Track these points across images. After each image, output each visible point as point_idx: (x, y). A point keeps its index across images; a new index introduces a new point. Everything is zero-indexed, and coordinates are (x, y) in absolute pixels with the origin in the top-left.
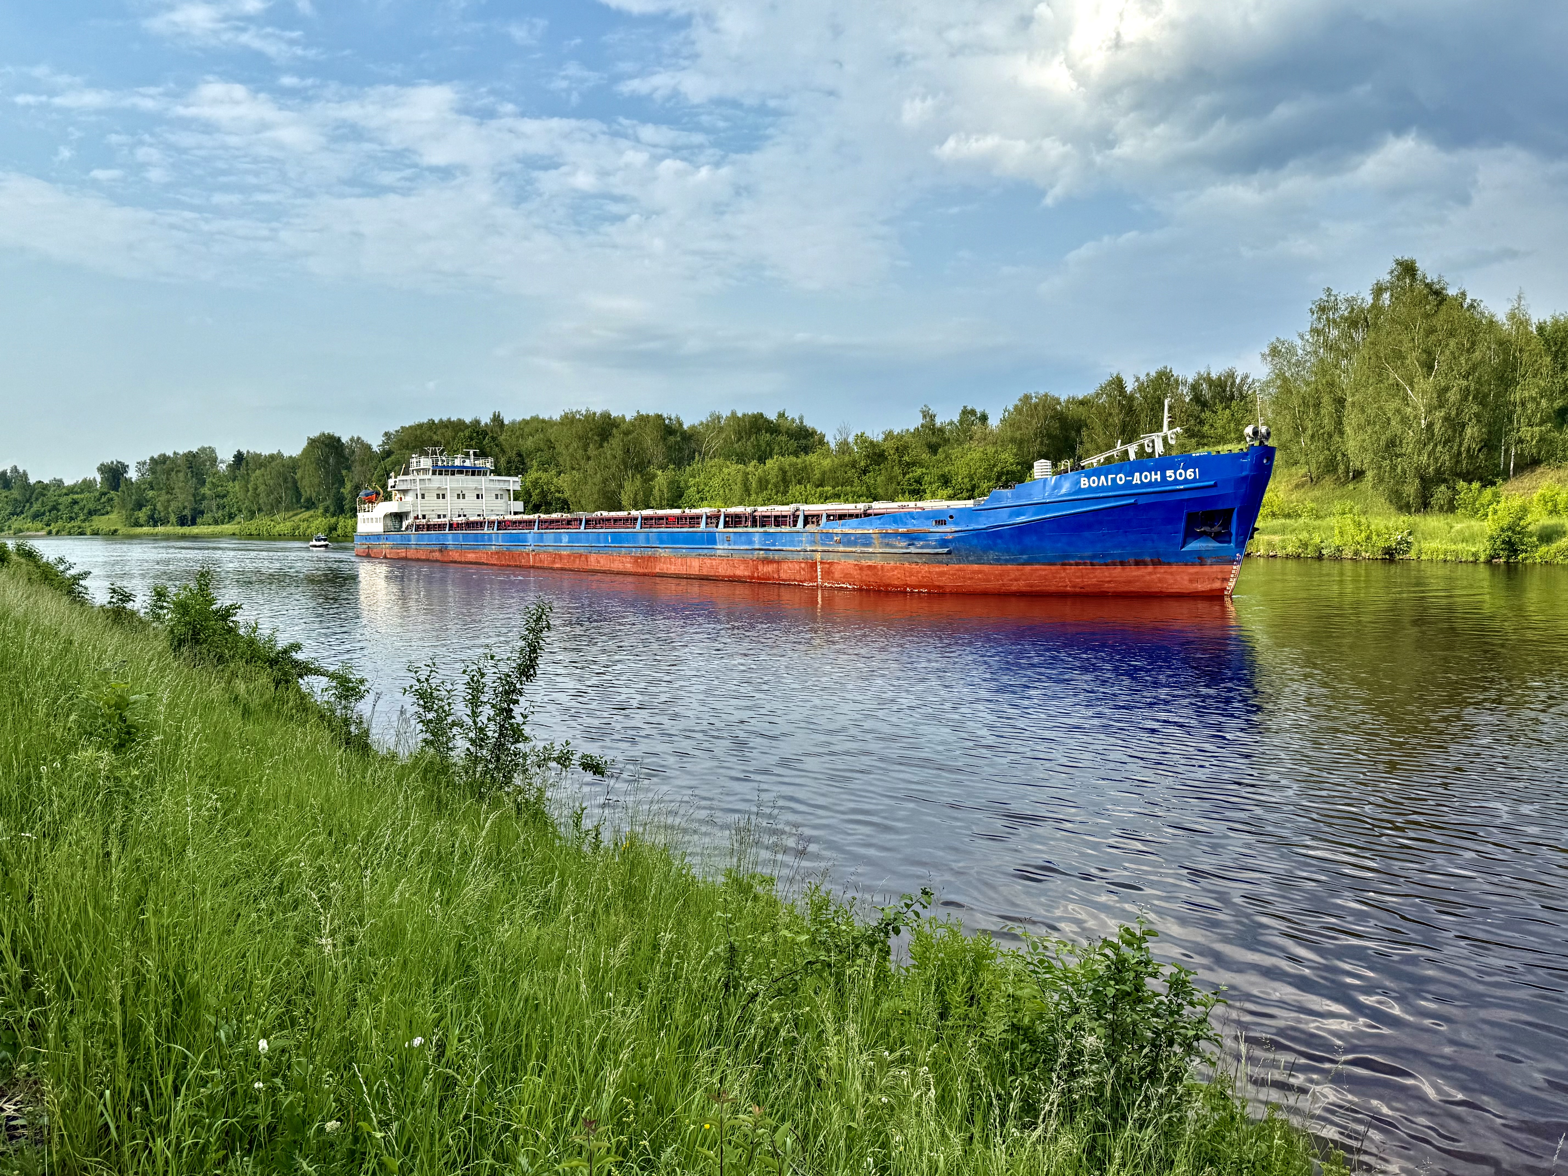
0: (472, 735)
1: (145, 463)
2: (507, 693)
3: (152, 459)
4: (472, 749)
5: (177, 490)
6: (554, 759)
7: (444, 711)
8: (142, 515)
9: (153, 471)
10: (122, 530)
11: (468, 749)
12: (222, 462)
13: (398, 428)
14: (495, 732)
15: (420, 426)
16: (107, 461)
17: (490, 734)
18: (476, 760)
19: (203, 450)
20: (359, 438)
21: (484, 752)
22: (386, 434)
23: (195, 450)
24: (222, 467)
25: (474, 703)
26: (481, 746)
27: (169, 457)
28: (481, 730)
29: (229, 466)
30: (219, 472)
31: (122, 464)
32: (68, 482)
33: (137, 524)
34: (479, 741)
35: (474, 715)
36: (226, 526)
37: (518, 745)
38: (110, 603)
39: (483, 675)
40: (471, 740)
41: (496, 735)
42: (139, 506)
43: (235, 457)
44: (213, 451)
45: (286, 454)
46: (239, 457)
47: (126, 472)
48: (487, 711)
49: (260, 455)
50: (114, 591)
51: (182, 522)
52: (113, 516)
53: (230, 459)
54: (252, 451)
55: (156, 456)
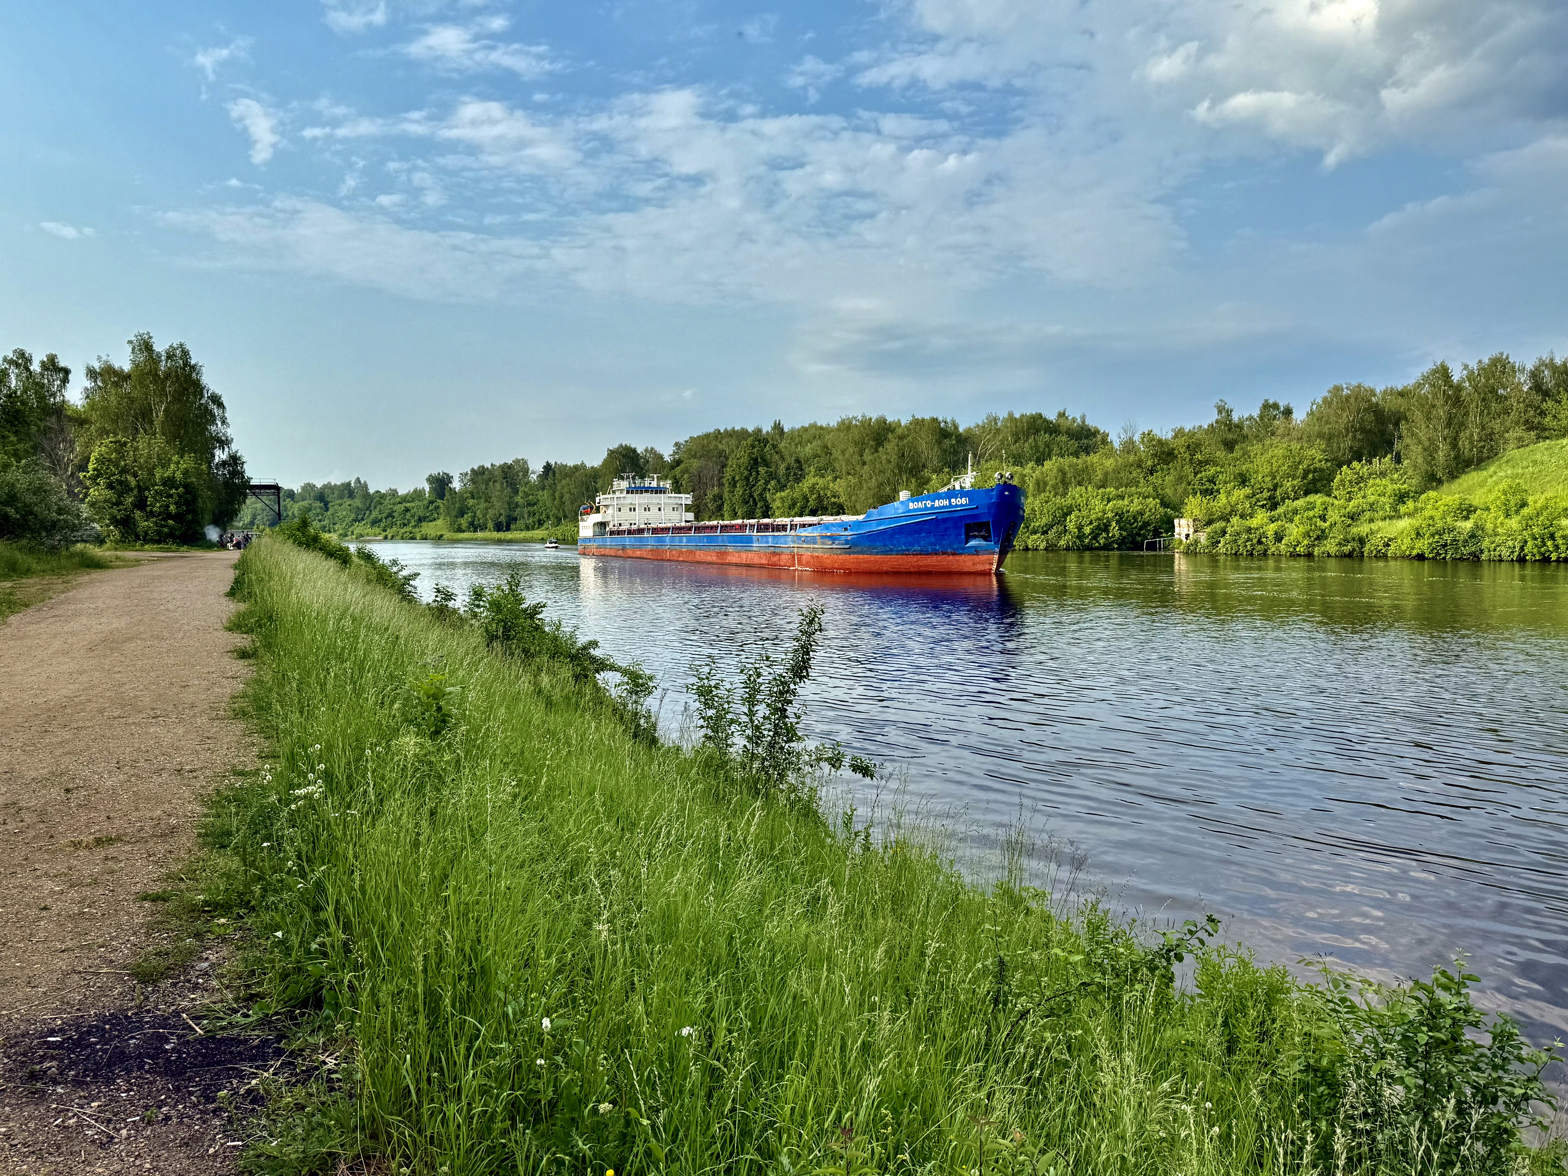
0: (749, 732)
1: (467, 474)
2: (781, 693)
3: (473, 470)
4: (749, 746)
5: (494, 499)
6: (826, 760)
7: (724, 709)
8: (464, 522)
9: (473, 481)
10: (447, 535)
11: (745, 746)
12: (533, 473)
13: (687, 438)
14: (770, 731)
15: (707, 436)
16: (435, 473)
17: (766, 733)
18: (753, 757)
19: (517, 461)
20: (652, 449)
21: (760, 749)
22: (676, 444)
23: (510, 462)
24: (533, 477)
25: (751, 701)
26: (757, 743)
27: (487, 469)
28: (758, 728)
29: (540, 476)
30: (528, 482)
31: (447, 475)
32: (401, 492)
33: (460, 530)
34: (756, 739)
35: (751, 714)
36: (536, 532)
37: (792, 745)
38: (435, 601)
39: (759, 675)
40: (748, 737)
41: (771, 733)
42: (462, 513)
43: (544, 467)
44: (525, 462)
45: (589, 465)
46: (548, 467)
47: (451, 482)
48: (762, 710)
49: (566, 466)
50: (438, 591)
51: (498, 528)
52: (439, 522)
53: (540, 470)
54: (559, 462)
55: (476, 468)
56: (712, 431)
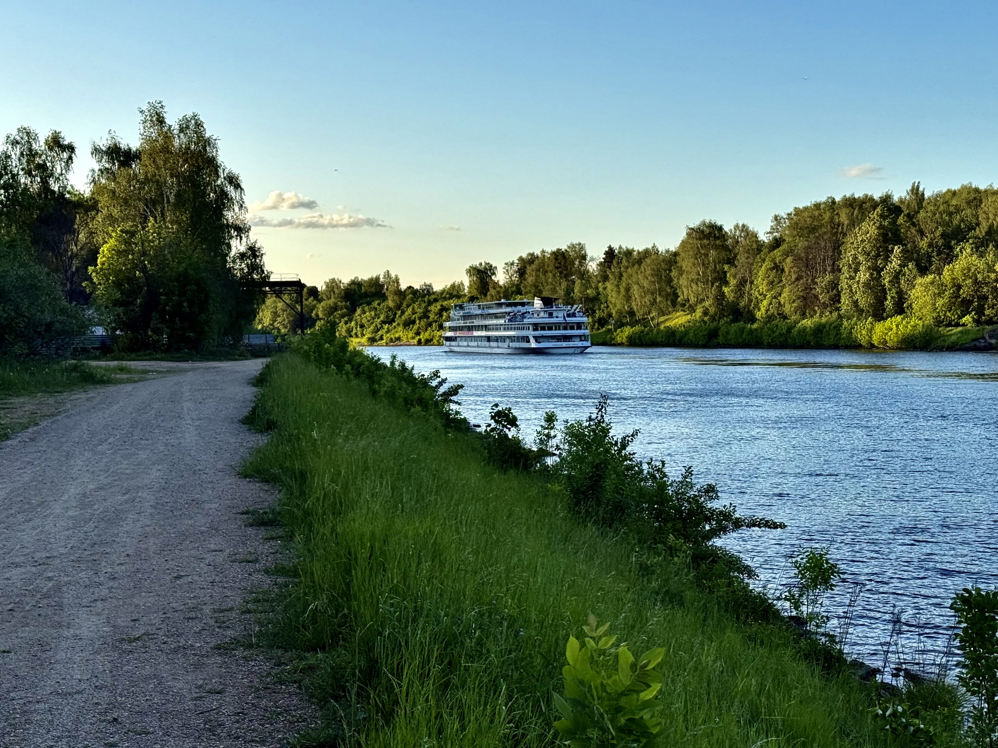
1: (512, 264)
9: (522, 272)
12: (592, 259)
13: (791, 210)
15: (817, 206)
16: (476, 263)
19: (572, 247)
20: (744, 226)
22: (776, 218)
23: (564, 248)
24: (592, 267)
27: (538, 257)
29: (601, 264)
30: (588, 272)
31: (491, 266)
32: (437, 288)
43: (606, 253)
44: (582, 247)
45: (662, 249)
46: (610, 254)
47: (494, 274)
49: (633, 250)
53: (601, 257)
54: (624, 247)
55: (524, 256)
56: (823, 199)
